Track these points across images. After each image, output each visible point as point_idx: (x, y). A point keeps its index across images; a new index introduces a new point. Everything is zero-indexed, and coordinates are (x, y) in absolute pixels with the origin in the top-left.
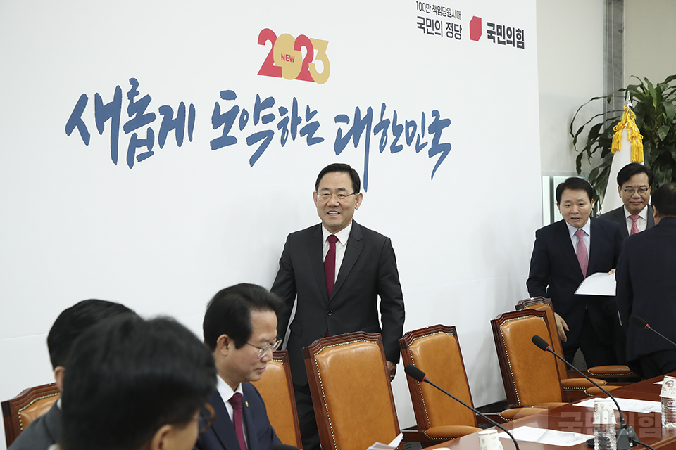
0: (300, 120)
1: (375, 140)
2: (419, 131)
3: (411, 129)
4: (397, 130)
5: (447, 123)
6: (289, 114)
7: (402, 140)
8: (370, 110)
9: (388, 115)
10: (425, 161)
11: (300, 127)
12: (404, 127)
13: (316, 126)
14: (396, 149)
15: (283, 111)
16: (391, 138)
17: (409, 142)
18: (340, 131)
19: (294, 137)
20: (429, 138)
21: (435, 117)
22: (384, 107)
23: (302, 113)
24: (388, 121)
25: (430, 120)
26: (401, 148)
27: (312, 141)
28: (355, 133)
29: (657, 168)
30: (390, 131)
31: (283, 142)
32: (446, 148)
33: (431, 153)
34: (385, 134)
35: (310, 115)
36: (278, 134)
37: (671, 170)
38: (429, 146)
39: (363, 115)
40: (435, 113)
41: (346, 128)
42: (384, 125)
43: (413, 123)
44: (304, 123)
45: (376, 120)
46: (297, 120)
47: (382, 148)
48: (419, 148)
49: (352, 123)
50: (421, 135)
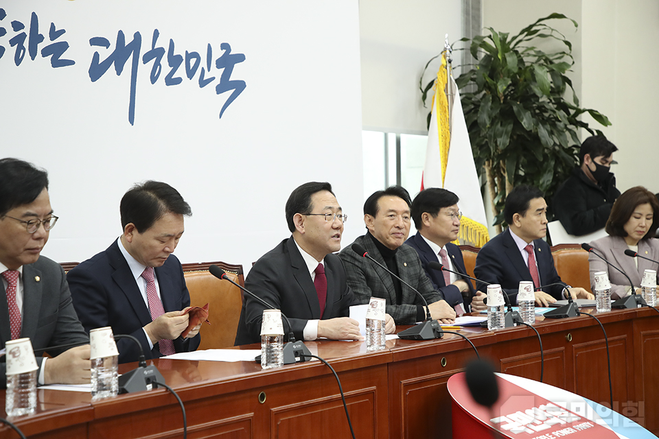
0: (41, 38)
1: (145, 69)
2: (203, 63)
3: (193, 61)
4: (175, 61)
5: (241, 58)
6: (27, 30)
7: (181, 72)
8: (138, 36)
9: (163, 43)
10: (212, 98)
11: (41, 46)
12: (184, 58)
13: (64, 46)
14: (171, 81)
15: (17, 26)
16: (166, 68)
17: (190, 74)
18: (96, 55)
19: (33, 55)
20: (217, 73)
21: (224, 51)
22: (156, 34)
23: (44, 30)
24: (162, 50)
25: (218, 53)
26: (179, 81)
27: (57, 63)
28: (118, 59)
29: (497, 124)
30: (164, 61)
31: (18, 61)
32: (240, 86)
33: (220, 90)
34: (157, 64)
35: (54, 33)
36: (11, 51)
37: (512, 125)
38: (217, 82)
39: (129, 39)
40: (225, 46)
41: (105, 53)
42: (156, 53)
43: (195, 55)
44: (47, 42)
45: (146, 47)
46: (36, 38)
47: (154, 79)
48: (203, 83)
49: (113, 48)
50: (206, 69)
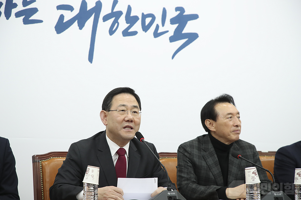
0: (15, 5)
1: (104, 27)
2: (158, 21)
3: (148, 20)
4: (131, 20)
5: (195, 17)
7: (138, 26)
11: (14, 11)
12: (140, 17)
13: (35, 10)
16: (123, 24)
17: (145, 28)
18: (62, 17)
19: (7, 17)
20: (171, 28)
21: (178, 12)
24: (120, 13)
25: (172, 14)
26: (135, 33)
28: (81, 18)
30: (122, 20)
32: (193, 37)
33: (172, 39)
34: (116, 21)
35: (26, 2)
38: (171, 33)
40: (180, 9)
41: (68, 15)
44: (20, 8)
45: (106, 10)
47: (112, 32)
48: (157, 34)
50: (160, 25)
